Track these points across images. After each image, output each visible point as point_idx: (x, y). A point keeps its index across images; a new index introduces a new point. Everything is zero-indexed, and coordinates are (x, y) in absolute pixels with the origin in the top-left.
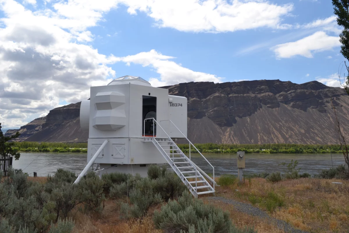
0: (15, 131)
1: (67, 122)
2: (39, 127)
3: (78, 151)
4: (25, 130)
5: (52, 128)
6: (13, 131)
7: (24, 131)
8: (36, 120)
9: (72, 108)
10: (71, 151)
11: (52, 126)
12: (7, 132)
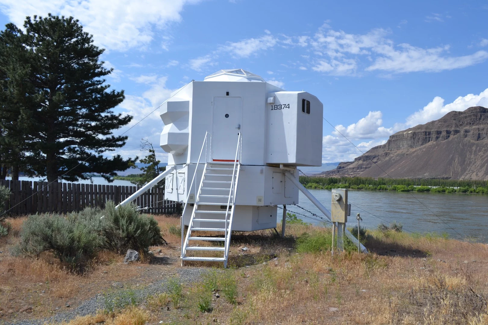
0: (348, 164)
1: (414, 150)
2: (377, 158)
3: (428, 190)
4: (361, 162)
5: (394, 160)
6: (347, 164)
7: (359, 164)
8: (373, 149)
9: (419, 130)
10: (417, 190)
11: (393, 156)
12: (340, 166)
